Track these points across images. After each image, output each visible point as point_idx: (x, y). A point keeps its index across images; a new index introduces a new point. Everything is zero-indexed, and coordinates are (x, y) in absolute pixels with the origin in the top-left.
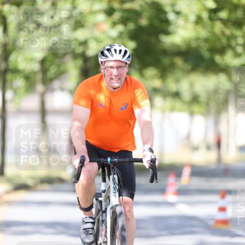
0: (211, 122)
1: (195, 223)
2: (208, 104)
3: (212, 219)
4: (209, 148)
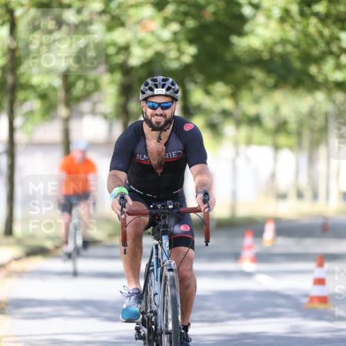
0: (304, 159)
1: (281, 301)
2: (299, 134)
3: (306, 295)
4: (300, 195)
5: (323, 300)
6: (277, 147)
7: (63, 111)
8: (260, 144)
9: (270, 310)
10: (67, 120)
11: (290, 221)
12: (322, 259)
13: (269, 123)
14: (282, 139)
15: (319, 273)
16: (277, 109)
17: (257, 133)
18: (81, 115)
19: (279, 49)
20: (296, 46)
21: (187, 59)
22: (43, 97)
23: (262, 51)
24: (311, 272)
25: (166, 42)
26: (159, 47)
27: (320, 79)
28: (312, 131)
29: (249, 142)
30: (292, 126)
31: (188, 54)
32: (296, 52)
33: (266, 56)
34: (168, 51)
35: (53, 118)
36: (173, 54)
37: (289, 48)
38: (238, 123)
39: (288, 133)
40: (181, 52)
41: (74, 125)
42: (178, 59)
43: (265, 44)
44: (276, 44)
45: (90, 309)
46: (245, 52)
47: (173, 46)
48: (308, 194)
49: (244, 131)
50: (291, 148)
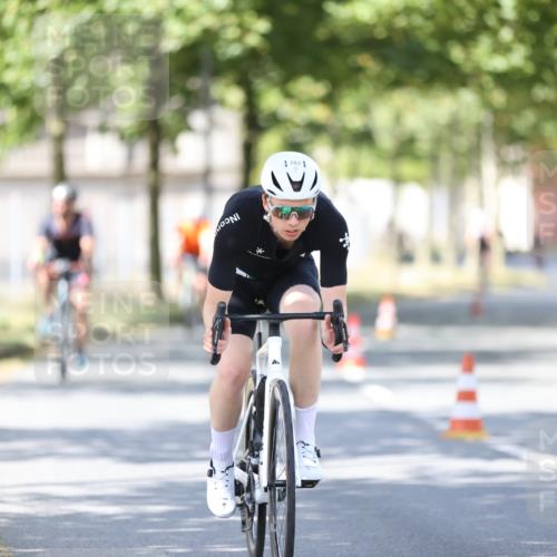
0: (442, 198)
1: (406, 428)
2: (434, 158)
3: (445, 419)
4: (436, 257)
5: (473, 425)
6: (398, 180)
7: (53, 126)
8: (371, 176)
9: (388, 442)
10: (60, 140)
11: (420, 299)
12: (470, 360)
13: (386, 141)
14: (407, 168)
15: (466, 382)
16: (398, 118)
17: (366, 158)
18: (82, 131)
19: (401, 22)
20: (429, 17)
21: (253, 40)
22: (21, 102)
23: (374, 26)
24: (452, 380)
25: (221, 13)
26: (209, 21)
27: (467, 68)
28: (456, 154)
29: (354, 173)
30: (424, 146)
31: (256, 32)
32: (429, 27)
33: (381, 33)
34: (223, 27)
35: (38, 138)
36: (232, 33)
37: (418, 20)
38: (337, 143)
39: (416, 157)
40: (244, 29)
41: (72, 148)
42: (239, 40)
43: (380, 15)
44: (397, 14)
45: (99, 443)
46: (346, 27)
47: (232, 19)
48: (448, 256)
49: (345, 156)
50: (420, 181)
